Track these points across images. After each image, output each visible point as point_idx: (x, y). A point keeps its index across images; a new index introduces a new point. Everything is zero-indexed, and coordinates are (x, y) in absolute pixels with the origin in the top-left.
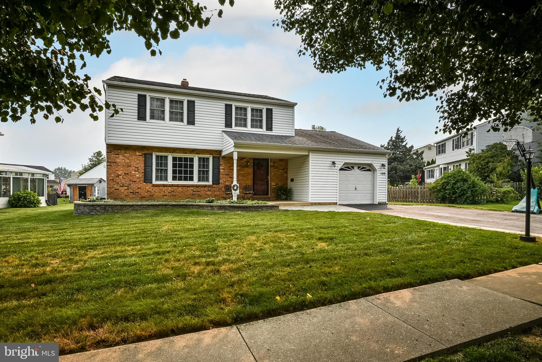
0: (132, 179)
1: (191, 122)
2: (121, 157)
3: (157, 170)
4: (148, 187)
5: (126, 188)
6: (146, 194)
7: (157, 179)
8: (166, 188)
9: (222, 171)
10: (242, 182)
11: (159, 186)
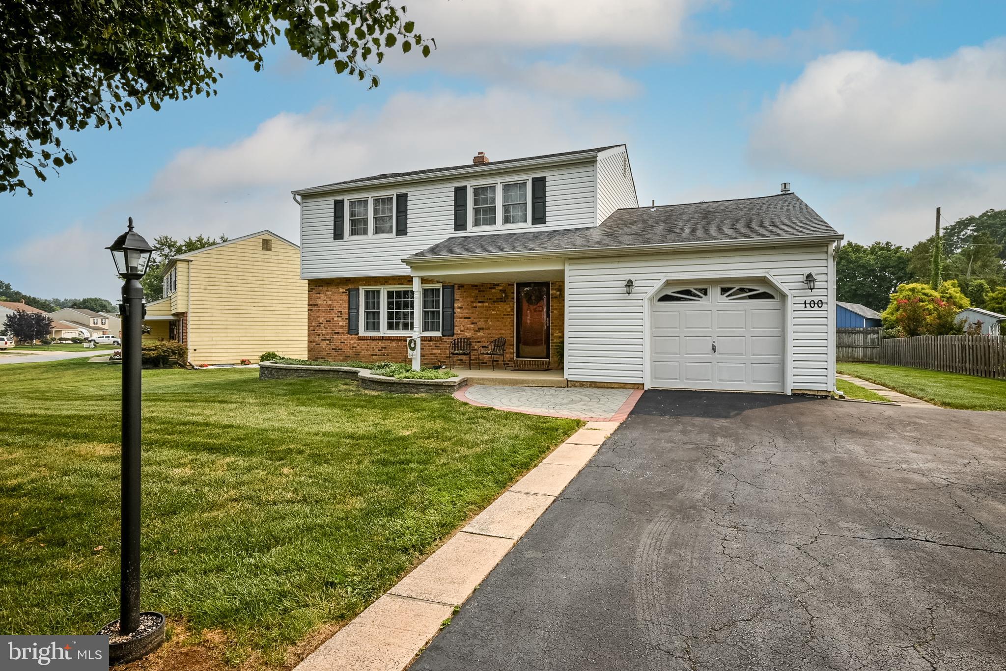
0: (334, 328)
1: (402, 230)
2: (322, 296)
3: (367, 314)
4: (352, 340)
5: (328, 342)
6: (351, 351)
7: (367, 328)
8: (375, 342)
9: (457, 311)
10: (494, 331)
11: (367, 340)
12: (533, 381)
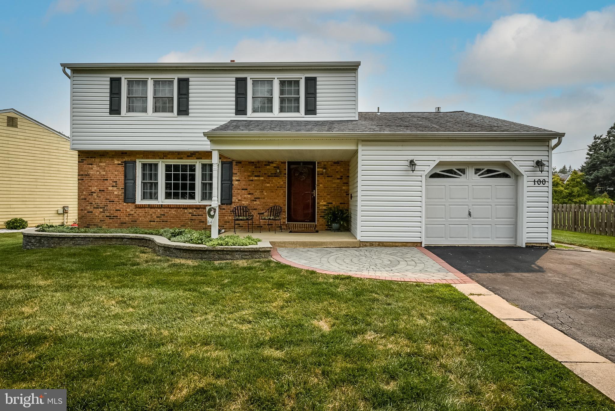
0: (108, 197)
1: (183, 110)
2: (95, 167)
3: (144, 185)
4: (129, 208)
5: (101, 210)
6: (127, 219)
7: (144, 197)
8: (153, 210)
9: (235, 183)
10: (269, 200)
11: (145, 208)
12: (331, 243)
